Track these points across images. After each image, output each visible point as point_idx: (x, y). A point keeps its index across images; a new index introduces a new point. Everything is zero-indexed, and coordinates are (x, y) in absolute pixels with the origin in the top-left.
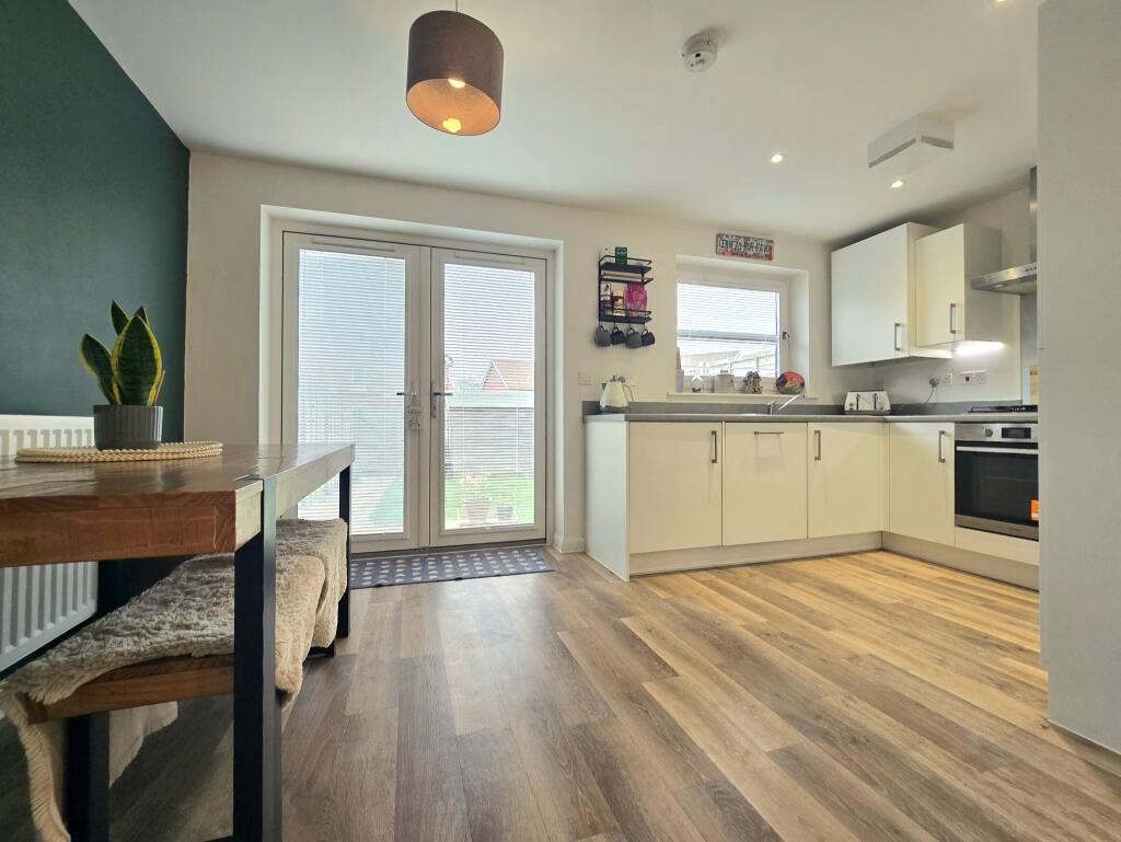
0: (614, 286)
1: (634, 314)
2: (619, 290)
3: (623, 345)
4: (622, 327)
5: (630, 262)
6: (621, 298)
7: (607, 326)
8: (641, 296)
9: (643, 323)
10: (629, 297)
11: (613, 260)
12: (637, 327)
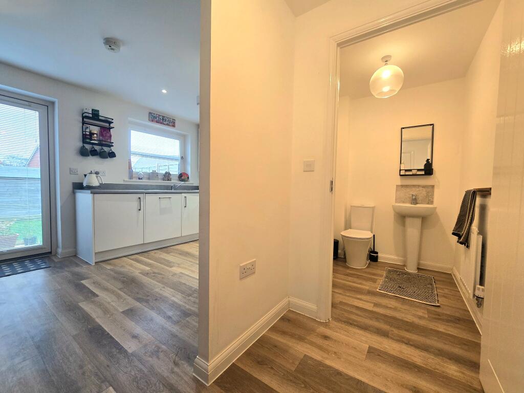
0: (92, 127)
1: (104, 143)
2: (95, 130)
3: (98, 156)
4: (97, 148)
5: (100, 118)
6: (96, 134)
7: (88, 147)
8: (108, 135)
9: (110, 147)
10: (101, 134)
11: (91, 115)
12: (106, 149)
